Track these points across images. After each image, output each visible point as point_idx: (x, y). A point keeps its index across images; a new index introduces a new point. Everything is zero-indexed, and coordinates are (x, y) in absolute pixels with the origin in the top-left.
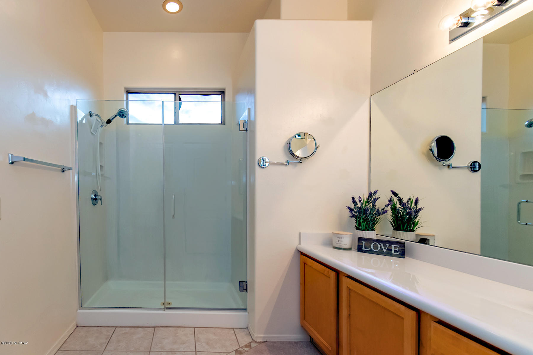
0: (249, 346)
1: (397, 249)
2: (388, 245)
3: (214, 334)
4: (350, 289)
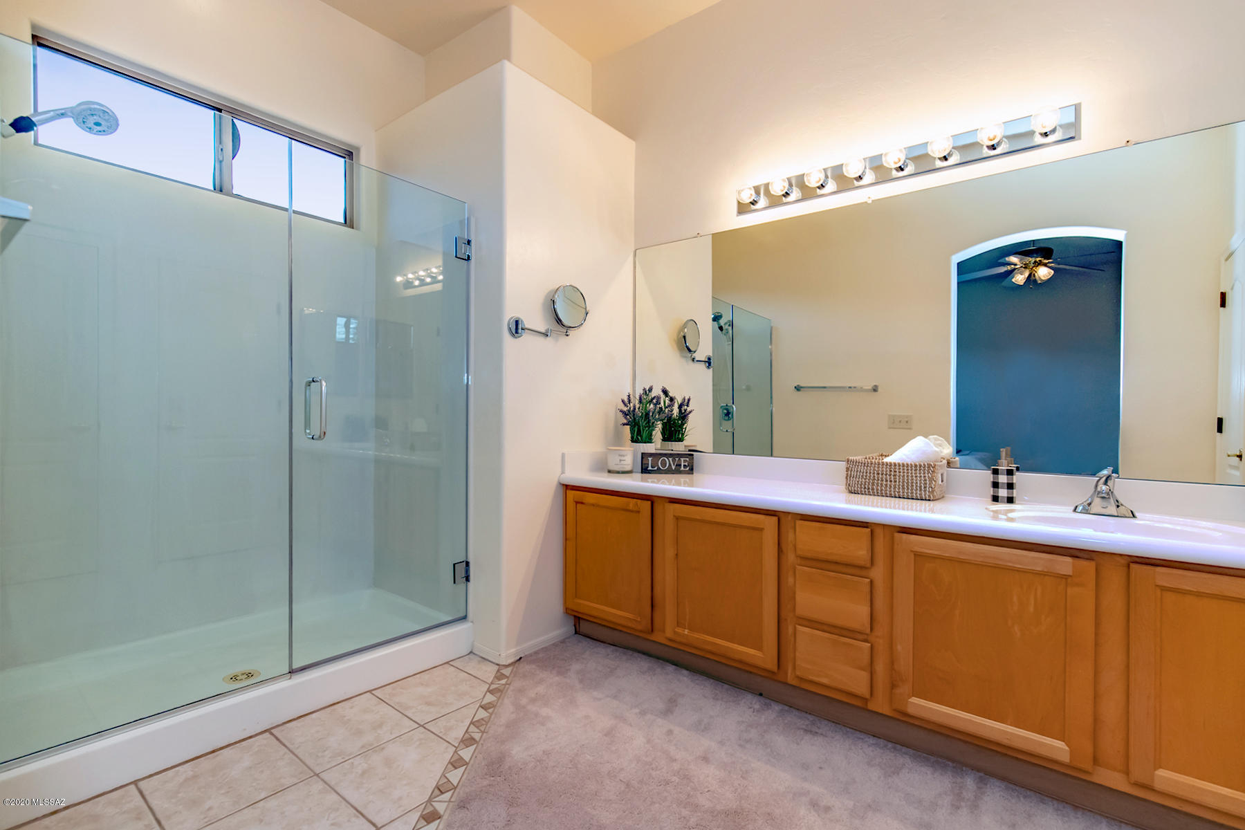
0: (499, 676)
1: (686, 464)
2: (677, 459)
3: (422, 684)
4: (677, 518)
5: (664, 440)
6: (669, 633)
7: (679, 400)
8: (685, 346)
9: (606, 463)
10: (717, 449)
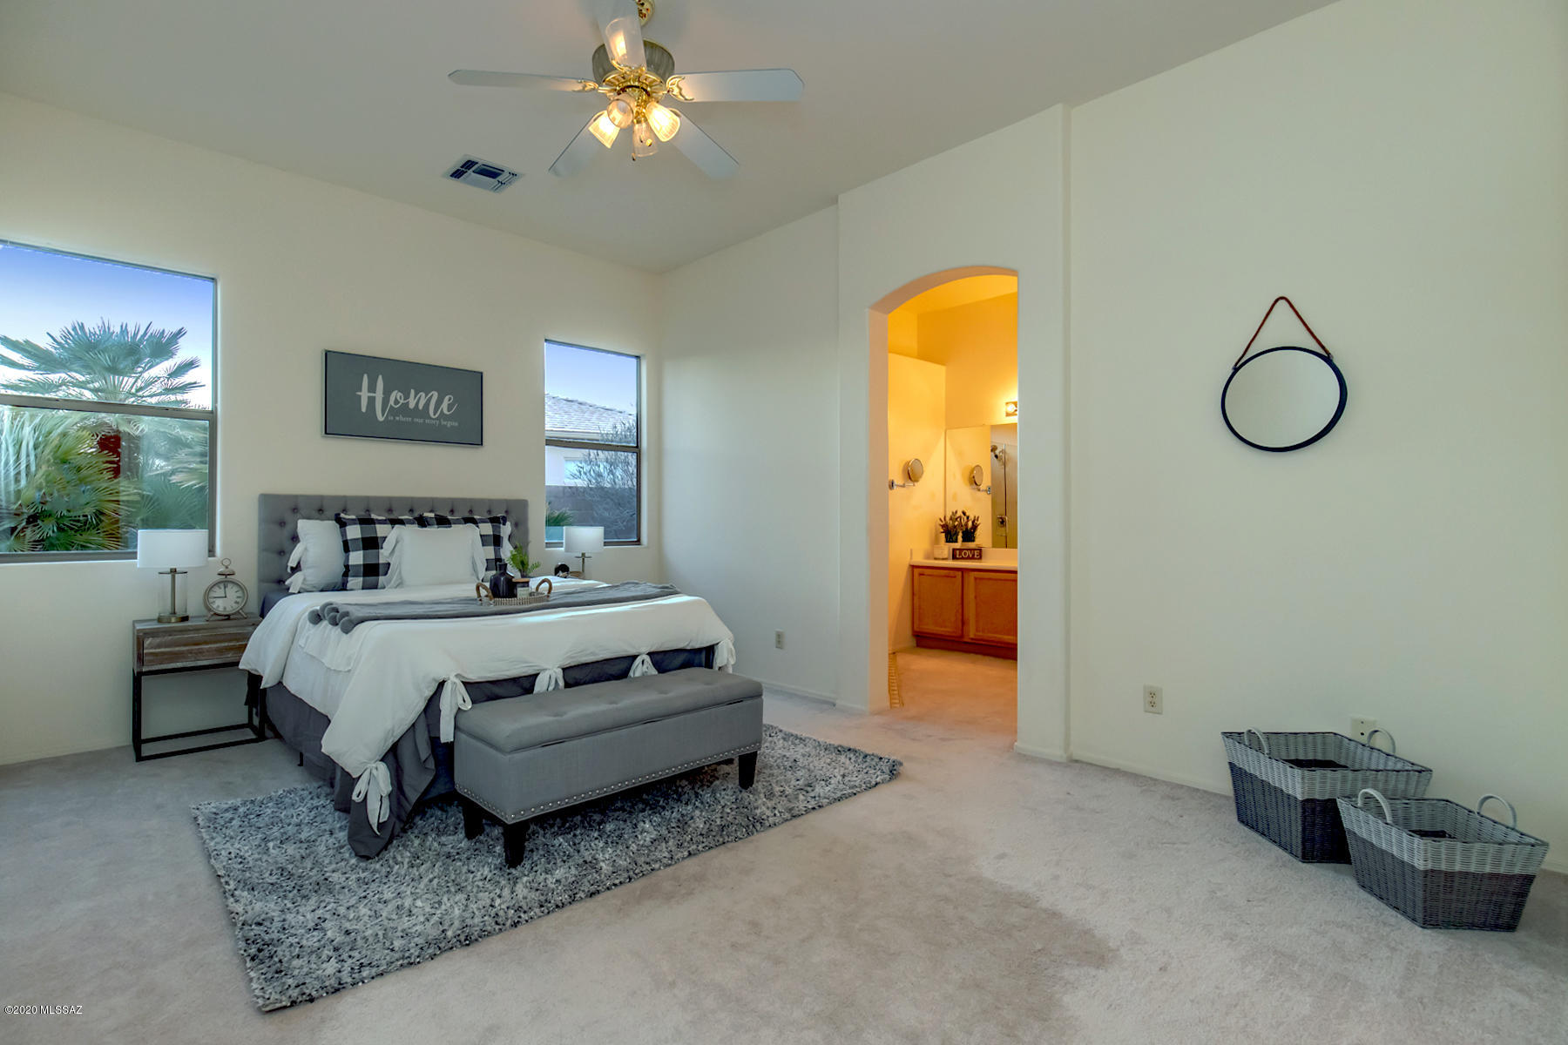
1: (978, 552)
2: (972, 551)
4: (976, 579)
5: (963, 541)
6: (972, 636)
7: (972, 518)
8: (974, 482)
9: (933, 553)
10: (995, 545)
